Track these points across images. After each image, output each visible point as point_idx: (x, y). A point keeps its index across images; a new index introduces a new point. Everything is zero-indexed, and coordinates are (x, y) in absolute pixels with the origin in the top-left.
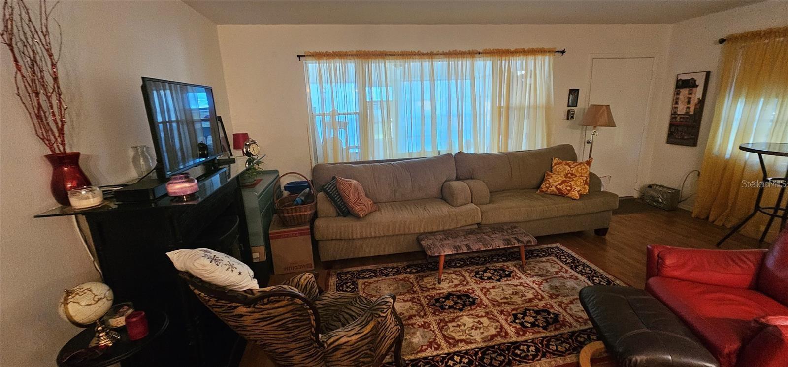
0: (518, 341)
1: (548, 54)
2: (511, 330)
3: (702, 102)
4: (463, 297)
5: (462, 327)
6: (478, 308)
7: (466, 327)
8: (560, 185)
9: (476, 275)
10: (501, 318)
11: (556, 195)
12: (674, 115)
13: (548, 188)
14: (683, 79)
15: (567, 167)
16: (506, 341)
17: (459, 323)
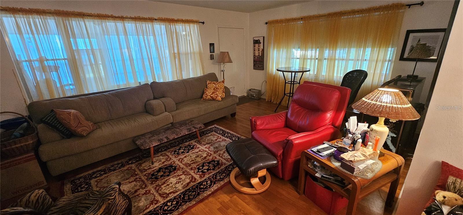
0: (201, 181)
1: (196, 23)
2: (197, 177)
3: (263, 50)
4: (168, 168)
5: (170, 185)
6: (178, 171)
7: (172, 184)
8: (212, 94)
9: (175, 152)
10: (192, 172)
11: (211, 100)
12: (254, 56)
13: (206, 97)
14: (256, 40)
15: (214, 84)
16: (195, 184)
17: (168, 183)
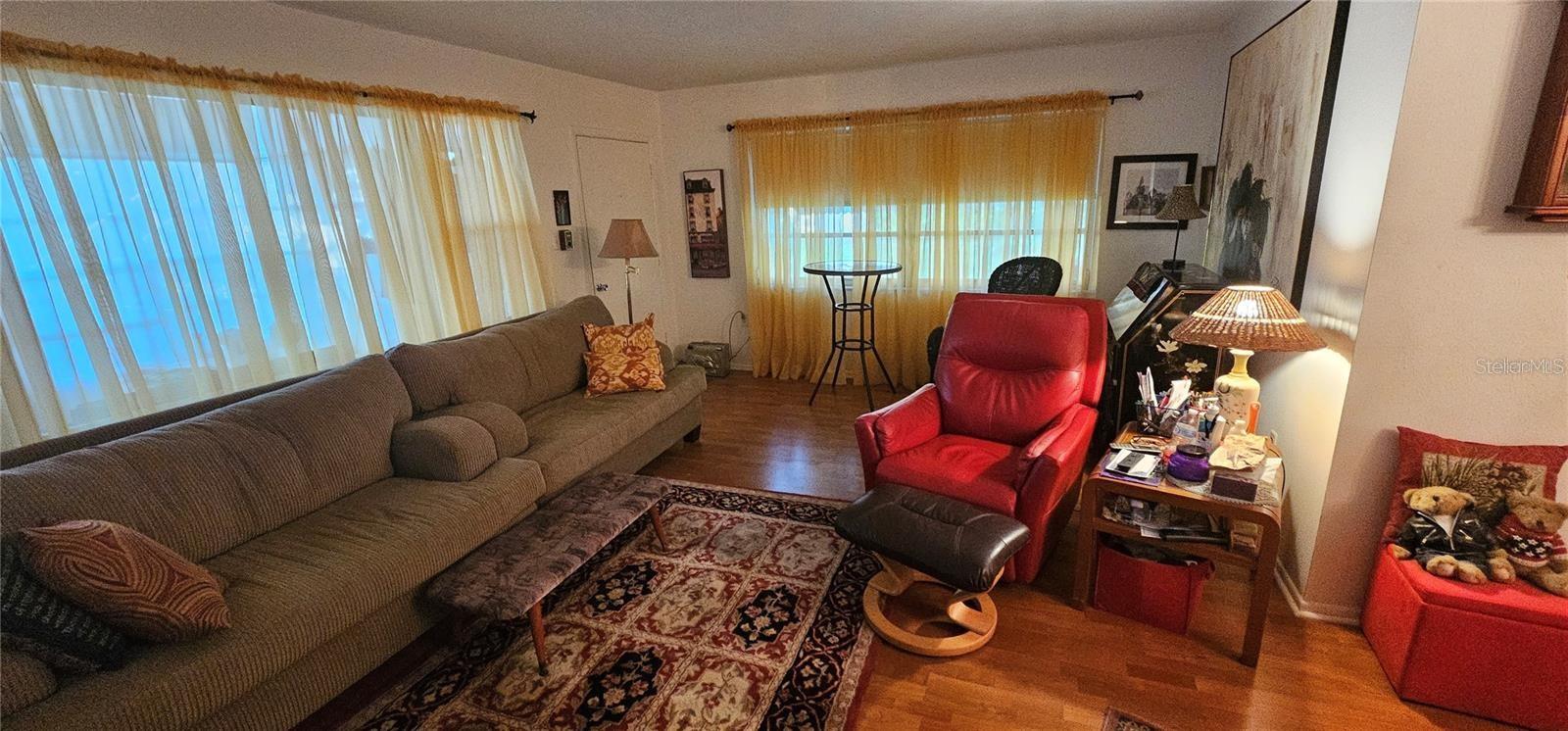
0: (788, 667)
1: (509, 117)
2: (761, 659)
4: (626, 665)
5: (693, 720)
6: (676, 664)
7: (698, 714)
8: (628, 370)
9: (596, 607)
10: (726, 651)
12: (692, 233)
13: (606, 382)
14: (692, 179)
15: (619, 337)
16: (777, 683)
17: (679, 717)
